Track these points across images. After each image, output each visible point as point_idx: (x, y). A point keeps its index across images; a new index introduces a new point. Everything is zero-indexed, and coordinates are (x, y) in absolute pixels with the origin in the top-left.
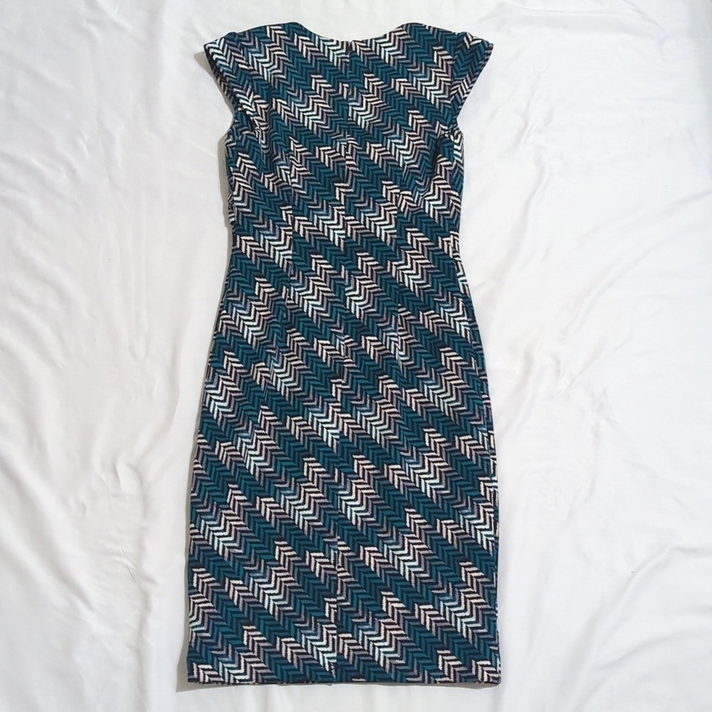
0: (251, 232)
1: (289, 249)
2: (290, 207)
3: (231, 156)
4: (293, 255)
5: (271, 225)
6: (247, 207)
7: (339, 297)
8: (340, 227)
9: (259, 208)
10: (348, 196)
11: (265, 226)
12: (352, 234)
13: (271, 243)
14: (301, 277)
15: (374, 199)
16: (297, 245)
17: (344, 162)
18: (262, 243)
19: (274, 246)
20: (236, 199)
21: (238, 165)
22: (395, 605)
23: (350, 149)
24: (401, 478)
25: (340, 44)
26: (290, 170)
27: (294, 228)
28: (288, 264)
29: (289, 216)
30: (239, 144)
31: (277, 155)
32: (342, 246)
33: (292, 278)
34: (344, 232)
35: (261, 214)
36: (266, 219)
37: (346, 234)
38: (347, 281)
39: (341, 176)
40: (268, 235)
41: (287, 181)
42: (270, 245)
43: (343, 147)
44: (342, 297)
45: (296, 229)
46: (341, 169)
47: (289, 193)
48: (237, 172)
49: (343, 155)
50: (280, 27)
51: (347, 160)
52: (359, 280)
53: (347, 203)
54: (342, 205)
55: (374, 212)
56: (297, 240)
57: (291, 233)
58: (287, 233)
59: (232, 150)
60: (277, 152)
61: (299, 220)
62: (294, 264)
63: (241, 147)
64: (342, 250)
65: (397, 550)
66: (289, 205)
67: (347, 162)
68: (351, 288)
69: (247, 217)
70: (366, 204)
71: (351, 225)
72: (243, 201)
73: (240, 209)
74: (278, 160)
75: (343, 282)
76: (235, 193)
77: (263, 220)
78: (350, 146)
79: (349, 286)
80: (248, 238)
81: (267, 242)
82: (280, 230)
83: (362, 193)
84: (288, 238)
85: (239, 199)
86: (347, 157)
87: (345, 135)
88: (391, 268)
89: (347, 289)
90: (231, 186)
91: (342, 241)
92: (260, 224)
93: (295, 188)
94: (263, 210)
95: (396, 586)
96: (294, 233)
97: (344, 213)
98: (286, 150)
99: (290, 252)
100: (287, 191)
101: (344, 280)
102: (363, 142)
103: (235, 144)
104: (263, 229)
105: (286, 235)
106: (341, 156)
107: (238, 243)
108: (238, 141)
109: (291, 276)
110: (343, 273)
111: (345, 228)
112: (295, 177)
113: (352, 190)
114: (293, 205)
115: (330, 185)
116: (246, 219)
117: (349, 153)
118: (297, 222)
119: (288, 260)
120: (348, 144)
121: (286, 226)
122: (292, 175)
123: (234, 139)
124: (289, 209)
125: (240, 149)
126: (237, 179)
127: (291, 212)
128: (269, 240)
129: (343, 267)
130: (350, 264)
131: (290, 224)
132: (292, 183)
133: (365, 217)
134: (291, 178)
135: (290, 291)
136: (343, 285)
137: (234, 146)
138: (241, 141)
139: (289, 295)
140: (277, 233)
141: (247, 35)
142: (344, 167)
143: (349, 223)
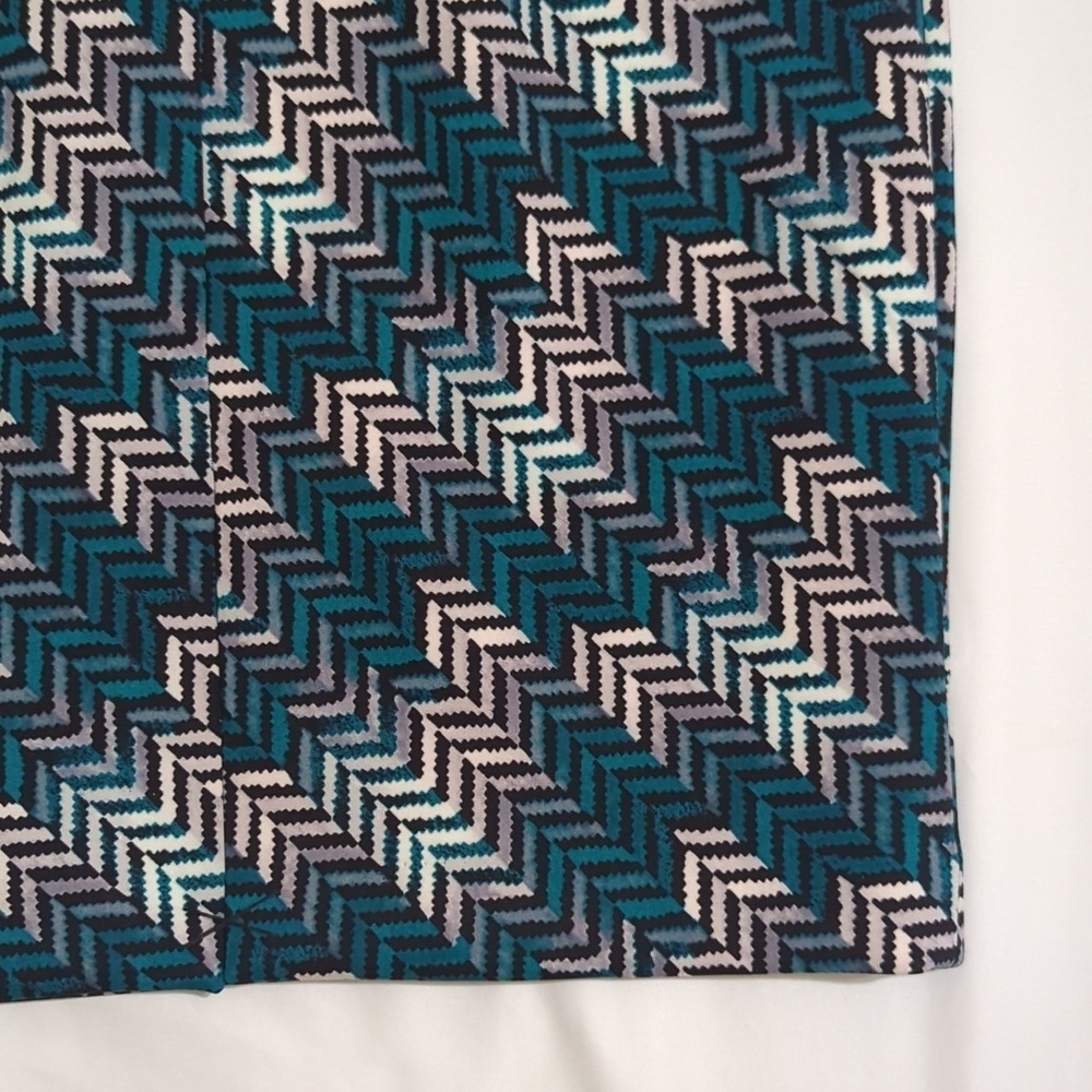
22: (484, 637)
24: (494, 47)
65: (484, 389)
95: (488, 550)
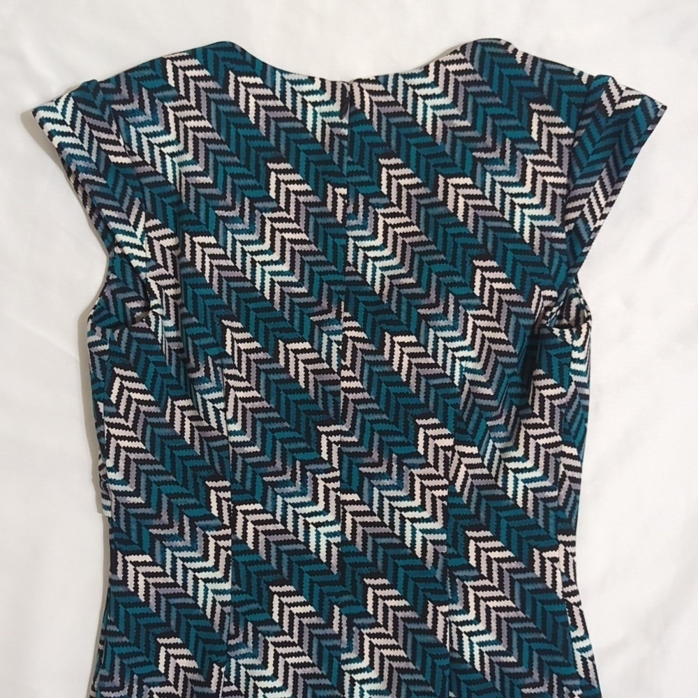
0: (146, 546)
1: (225, 579)
2: (227, 484)
3: (100, 376)
4: (232, 592)
5: (187, 529)
6: (136, 493)
7: (329, 676)
8: (331, 517)
9: (160, 492)
10: (346, 449)
11: (175, 531)
12: (354, 533)
13: (188, 565)
14: (251, 634)
15: (401, 457)
16: (242, 568)
17: (337, 383)
18: (169, 566)
19: (194, 570)
20: (111, 475)
21: (113, 398)
23: (349, 354)
25: (328, 87)
26: (225, 399)
27: (234, 532)
28: (223, 613)
29: (225, 504)
30: (116, 349)
31: (197, 369)
32: (334, 561)
33: (232, 642)
34: (337, 528)
35: (165, 506)
36: (176, 516)
37: (342, 532)
38: (344, 638)
39: (331, 411)
40: (180, 549)
41: (220, 428)
42: (185, 570)
43: (335, 346)
44: (335, 674)
45: (239, 535)
46: (330, 397)
47: (223, 454)
48: (112, 415)
49: (335, 367)
50: (195, 62)
51: (344, 379)
52: (370, 635)
53: (345, 465)
54: (334, 470)
55: (399, 488)
56: (240, 559)
57: (228, 543)
58: (221, 543)
59: (102, 362)
60: (196, 362)
61: (245, 513)
62: (236, 613)
63: (120, 355)
64: (334, 570)
66: (224, 479)
67: (344, 384)
68: (353, 655)
69: (136, 515)
70: (383, 469)
71: (354, 514)
72: (126, 481)
73: (121, 499)
74: (200, 380)
75: (336, 642)
76: (110, 463)
77: (170, 519)
78: (350, 343)
79: (349, 650)
80: (140, 558)
81: (179, 563)
82: (206, 536)
83: (376, 444)
84: (223, 554)
85: (119, 476)
86: (345, 373)
87: (339, 313)
88: (435, 621)
89: (344, 656)
90: (101, 445)
91: (334, 550)
92: (163, 527)
93: (236, 444)
94: (169, 496)
96: (235, 542)
97: (337, 485)
98: (215, 351)
99: (227, 586)
100: (218, 449)
101: (339, 636)
102: (378, 329)
103: (106, 347)
104: (171, 537)
105: (218, 548)
106: (330, 371)
107: (120, 567)
108: (112, 342)
109: (230, 637)
110: (336, 622)
111: (340, 519)
112: (234, 420)
113: (354, 439)
114: (233, 481)
115: (308, 428)
116: (133, 520)
117: (348, 363)
118: (240, 517)
119: (223, 604)
120: (345, 337)
121: (218, 528)
122: (230, 416)
123: (104, 336)
124: (225, 489)
125: (117, 360)
126: (113, 431)
127: (228, 495)
128: (183, 559)
129: (337, 609)
130: (350, 603)
131: (226, 522)
132: (230, 433)
133: (381, 497)
134: (228, 422)
135: (228, 670)
136: (338, 648)
137: (104, 352)
138: (118, 343)
139: (228, 676)
140: (200, 543)
141: (123, 87)
142: (338, 393)
143: (349, 508)
